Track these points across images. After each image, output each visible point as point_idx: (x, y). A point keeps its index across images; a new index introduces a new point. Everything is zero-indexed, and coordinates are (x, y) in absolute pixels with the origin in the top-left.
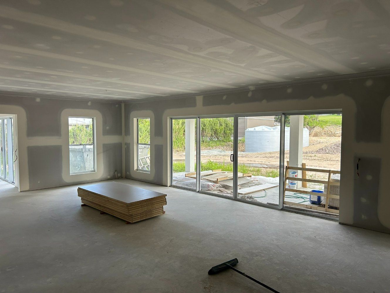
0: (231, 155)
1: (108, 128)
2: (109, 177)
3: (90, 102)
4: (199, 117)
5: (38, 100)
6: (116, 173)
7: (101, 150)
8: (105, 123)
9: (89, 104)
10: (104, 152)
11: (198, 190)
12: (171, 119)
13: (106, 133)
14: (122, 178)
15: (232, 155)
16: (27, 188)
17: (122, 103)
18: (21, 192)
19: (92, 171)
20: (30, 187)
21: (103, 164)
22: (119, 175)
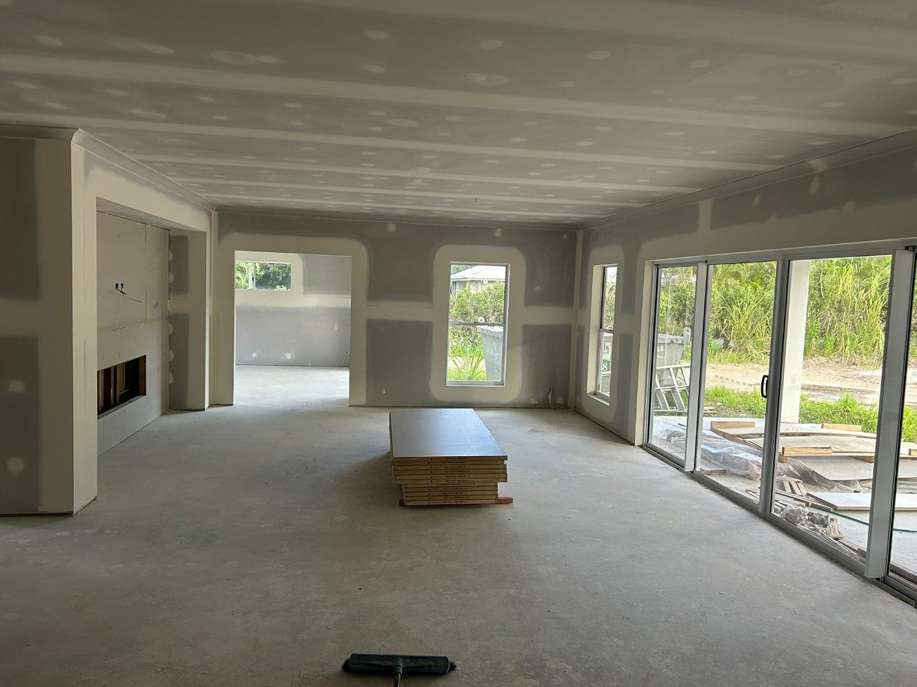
0: (764, 376)
1: (537, 288)
2: (533, 402)
3: (499, 230)
4: (706, 262)
5: (392, 227)
6: (550, 396)
7: (520, 339)
8: (531, 277)
9: (498, 233)
10: (524, 343)
11: (689, 467)
12: (658, 267)
13: (532, 299)
14: (568, 408)
15: (766, 379)
16: (363, 401)
17: (578, 229)
18: (350, 406)
19: (497, 384)
20: (367, 400)
21: (521, 371)
22: (560, 400)
